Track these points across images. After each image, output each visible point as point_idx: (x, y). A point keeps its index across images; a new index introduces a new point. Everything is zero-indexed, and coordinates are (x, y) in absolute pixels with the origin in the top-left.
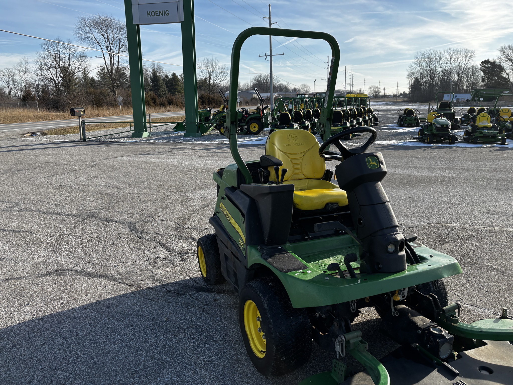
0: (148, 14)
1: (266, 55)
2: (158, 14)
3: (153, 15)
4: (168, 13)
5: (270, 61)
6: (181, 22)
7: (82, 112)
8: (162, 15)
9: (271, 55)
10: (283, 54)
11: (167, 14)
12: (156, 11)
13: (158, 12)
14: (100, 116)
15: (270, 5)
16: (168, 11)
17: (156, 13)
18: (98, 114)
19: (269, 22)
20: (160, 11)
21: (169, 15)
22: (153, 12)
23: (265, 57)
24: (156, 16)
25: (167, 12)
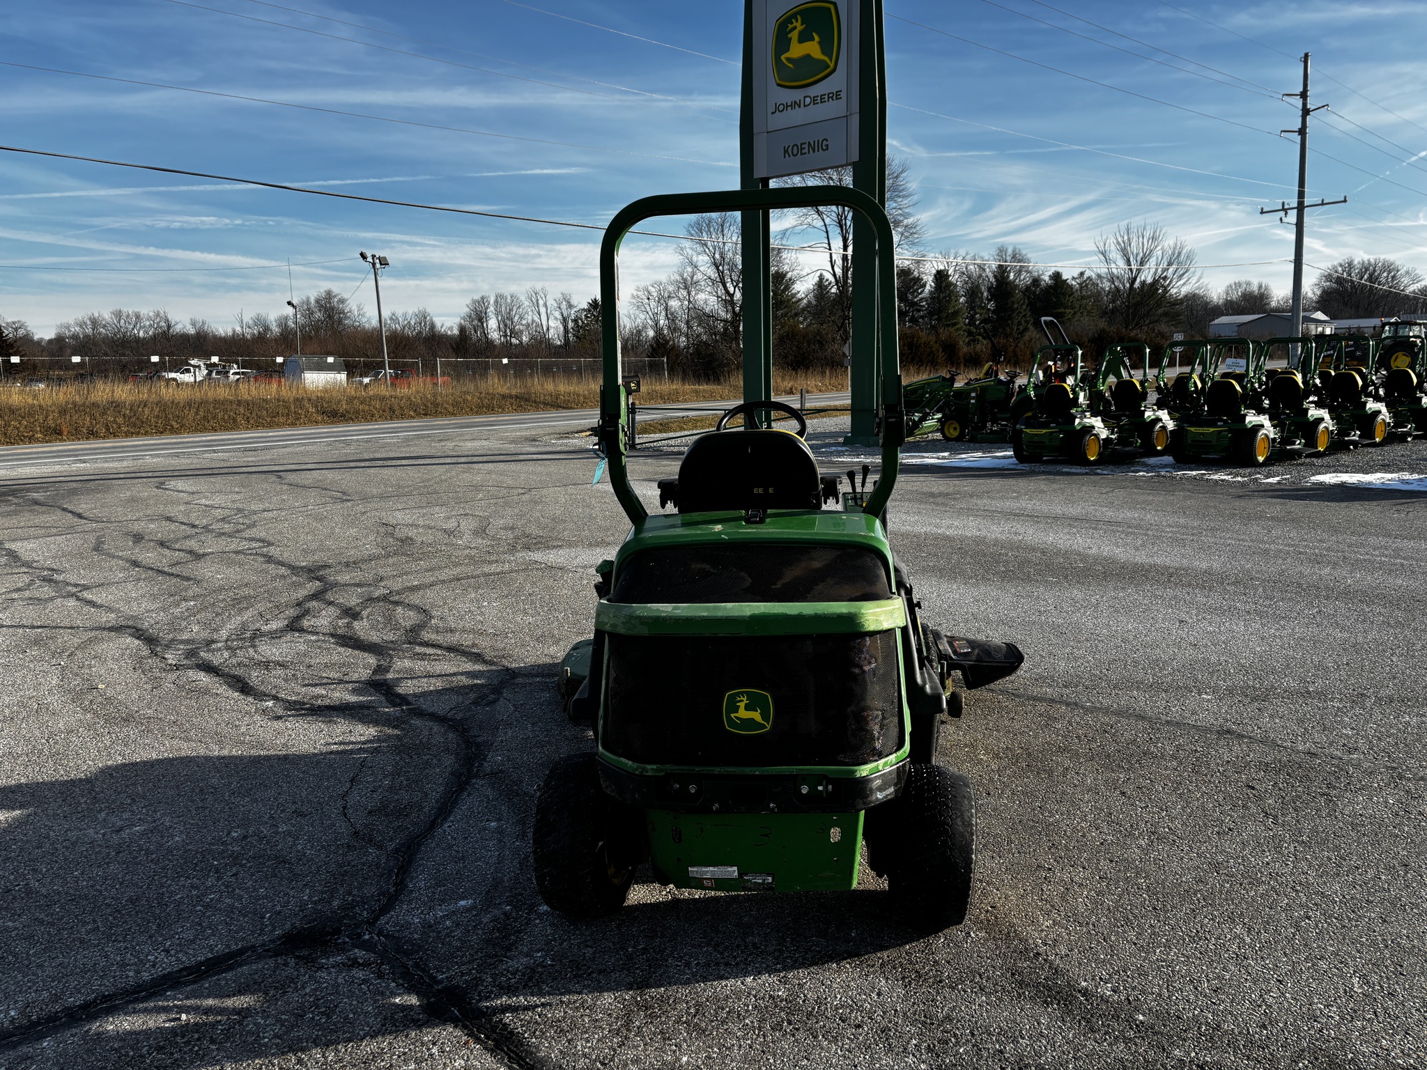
0: (786, 151)
1: (1286, 207)
2: (806, 150)
3: (795, 152)
4: (827, 146)
5: (1297, 224)
6: (854, 165)
7: (632, 385)
8: (814, 152)
9: (1301, 208)
10: (1345, 201)
11: (824, 148)
12: (801, 144)
13: (806, 146)
14: (794, 392)
15: (1306, 56)
16: (827, 140)
17: (802, 149)
18: (791, 389)
19: (1300, 106)
20: (809, 143)
21: (827, 149)
22: (795, 147)
23: (1282, 213)
24: (801, 154)
25: (825, 143)
